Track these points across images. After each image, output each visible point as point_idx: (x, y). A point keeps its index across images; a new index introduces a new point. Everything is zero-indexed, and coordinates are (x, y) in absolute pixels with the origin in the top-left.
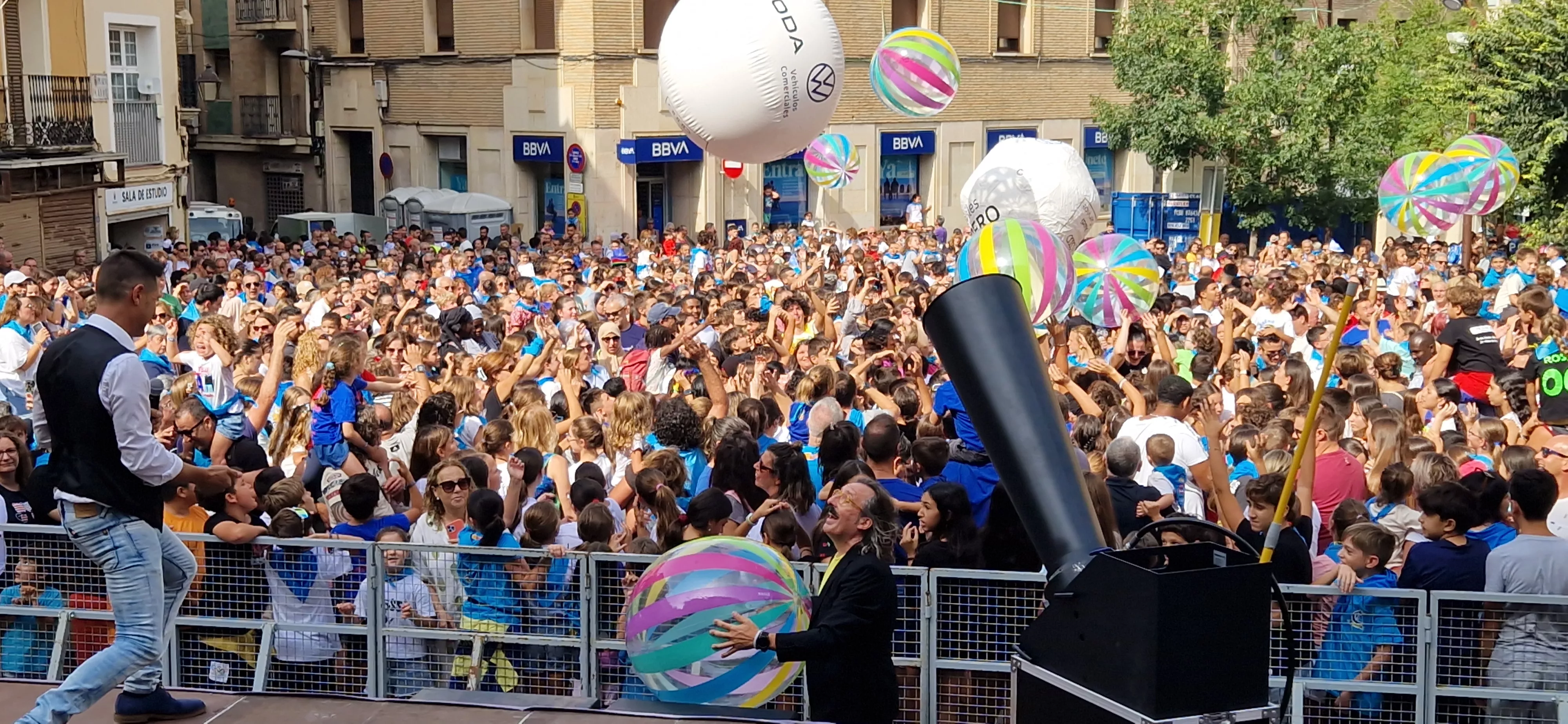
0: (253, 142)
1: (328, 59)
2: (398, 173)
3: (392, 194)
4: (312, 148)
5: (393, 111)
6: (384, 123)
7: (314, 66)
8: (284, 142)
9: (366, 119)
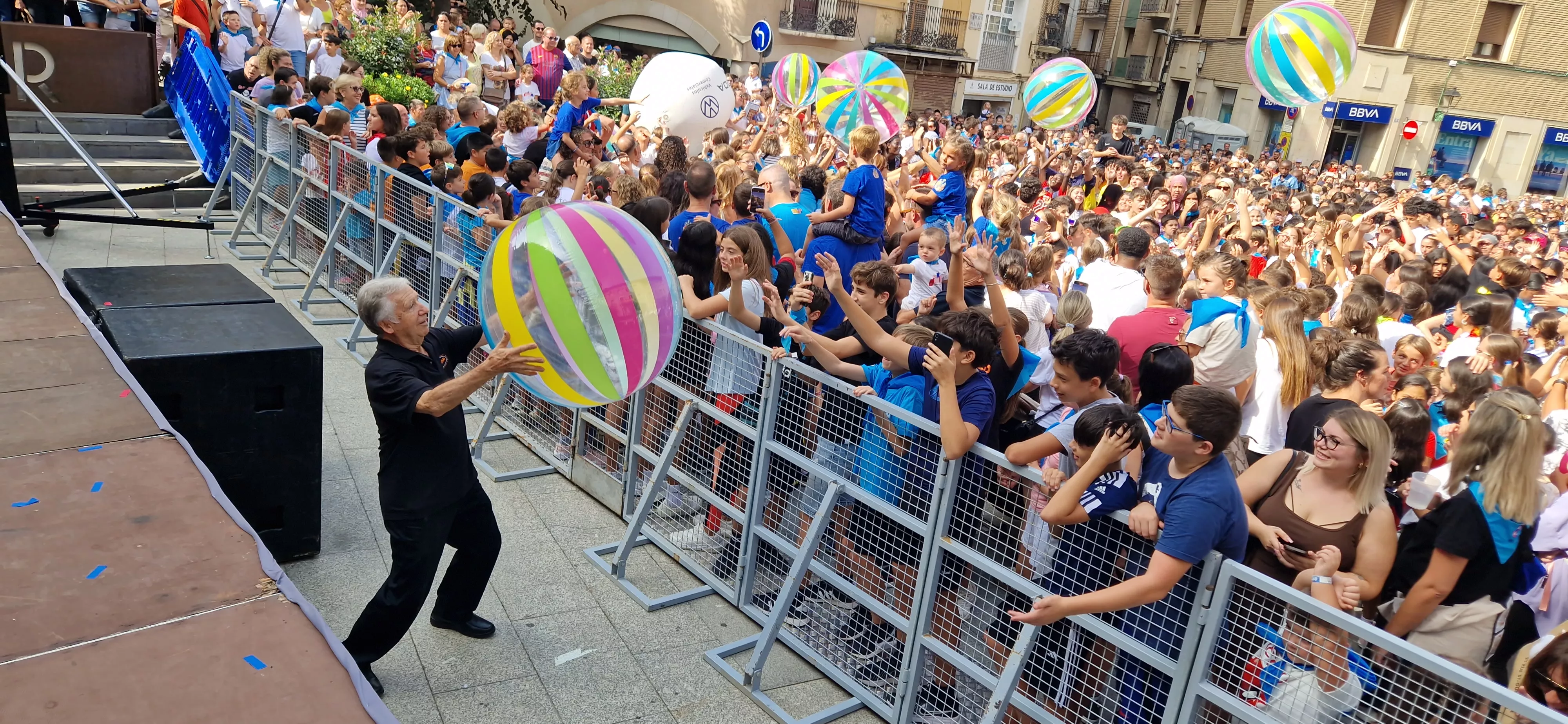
0: (1130, 82)
1: (1180, 37)
2: (1196, 107)
3: (1188, 119)
4: (1159, 88)
5: (1203, 71)
6: (1198, 77)
7: (1173, 40)
8: (1144, 84)
9: (1189, 74)
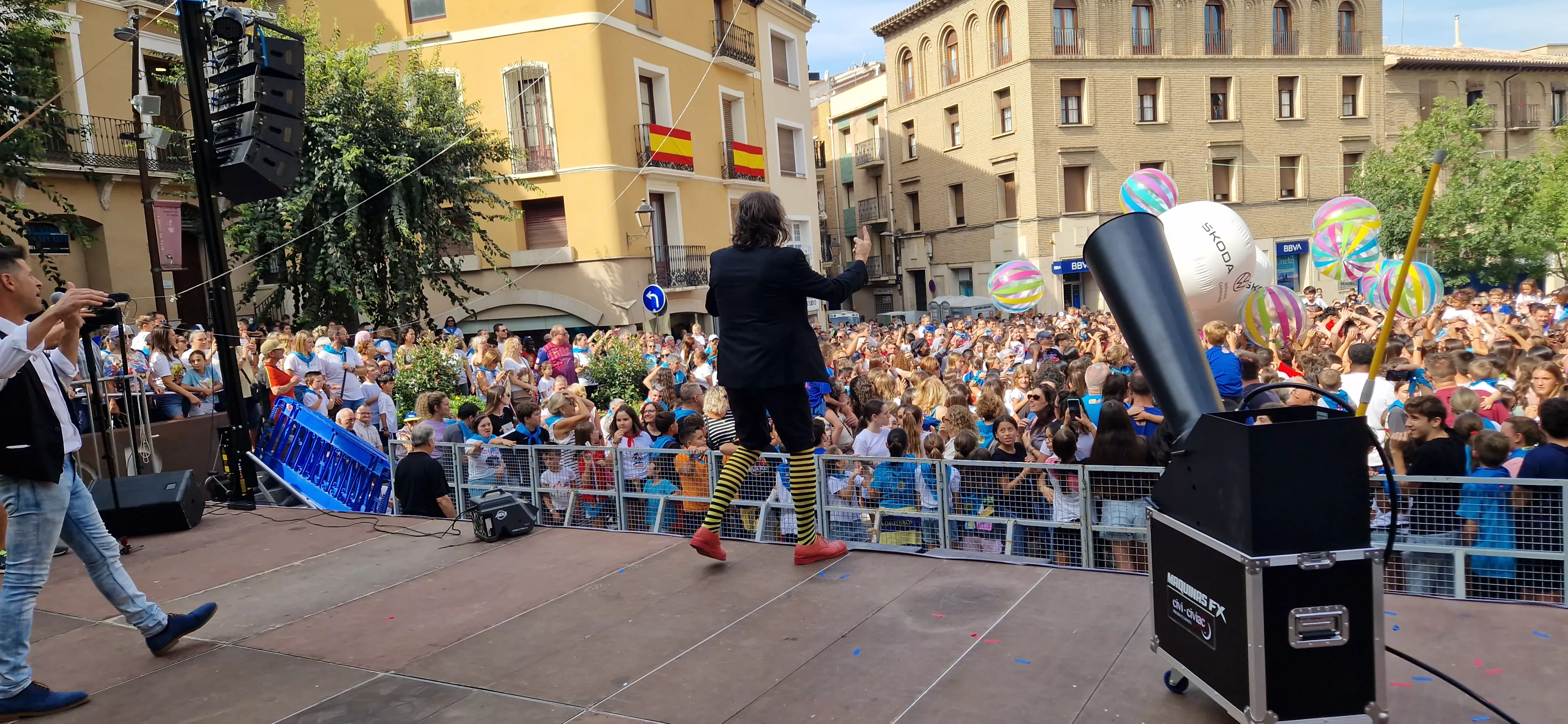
1: (903, 235)
2: (938, 289)
3: (935, 300)
4: (897, 281)
5: (935, 259)
6: (931, 264)
7: (897, 239)
8: (883, 279)
9: (922, 263)
